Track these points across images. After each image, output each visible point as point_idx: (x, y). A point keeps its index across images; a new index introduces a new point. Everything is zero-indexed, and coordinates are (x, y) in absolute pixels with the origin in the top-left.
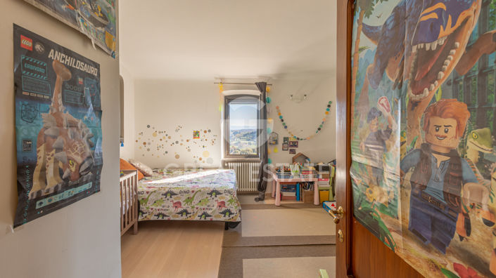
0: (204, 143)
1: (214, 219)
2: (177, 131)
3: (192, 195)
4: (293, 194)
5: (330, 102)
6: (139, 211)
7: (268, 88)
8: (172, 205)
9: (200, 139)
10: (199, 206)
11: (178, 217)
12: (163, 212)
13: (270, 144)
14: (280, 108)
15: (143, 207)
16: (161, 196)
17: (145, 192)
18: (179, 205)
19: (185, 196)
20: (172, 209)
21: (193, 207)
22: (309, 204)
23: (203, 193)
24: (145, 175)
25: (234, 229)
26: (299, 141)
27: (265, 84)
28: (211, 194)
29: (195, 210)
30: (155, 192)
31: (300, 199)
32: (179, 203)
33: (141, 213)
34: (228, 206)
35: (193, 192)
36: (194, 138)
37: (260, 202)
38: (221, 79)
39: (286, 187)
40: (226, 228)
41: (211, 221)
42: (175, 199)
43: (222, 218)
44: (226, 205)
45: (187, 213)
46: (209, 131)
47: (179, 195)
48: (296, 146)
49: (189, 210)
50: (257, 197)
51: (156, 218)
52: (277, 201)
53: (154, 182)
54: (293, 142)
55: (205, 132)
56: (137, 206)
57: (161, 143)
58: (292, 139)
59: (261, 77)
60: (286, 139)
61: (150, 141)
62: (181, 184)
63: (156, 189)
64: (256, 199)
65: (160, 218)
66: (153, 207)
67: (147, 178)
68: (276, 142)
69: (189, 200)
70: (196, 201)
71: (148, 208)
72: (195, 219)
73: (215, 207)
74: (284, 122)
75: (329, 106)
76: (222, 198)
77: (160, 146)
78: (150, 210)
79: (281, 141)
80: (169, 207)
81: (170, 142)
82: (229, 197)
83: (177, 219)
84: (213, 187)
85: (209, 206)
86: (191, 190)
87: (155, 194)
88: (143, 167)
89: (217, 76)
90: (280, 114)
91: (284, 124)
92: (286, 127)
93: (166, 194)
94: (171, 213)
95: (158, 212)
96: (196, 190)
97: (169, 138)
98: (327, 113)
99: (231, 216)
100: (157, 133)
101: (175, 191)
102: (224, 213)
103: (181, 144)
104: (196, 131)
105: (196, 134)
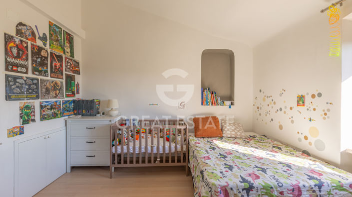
0: (312, 114)
2: (281, 95)
9: (306, 107)
36: (298, 105)
46: (320, 95)
55: (313, 96)
57: (268, 109)
61: (261, 106)
77: (268, 113)
97: (275, 103)
100: (266, 98)
103: (285, 112)
104: (300, 95)
105: (301, 100)
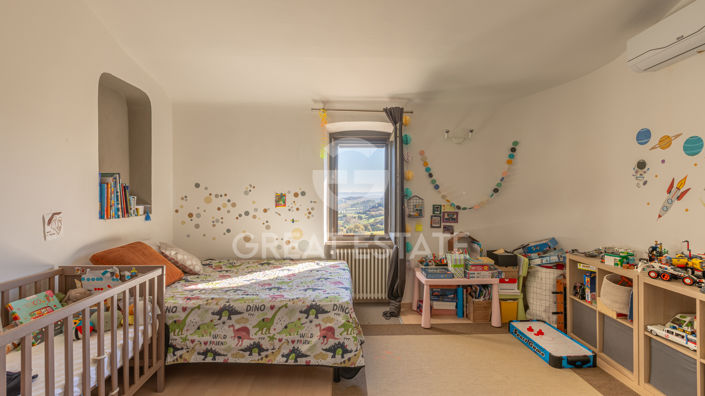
0: (294, 215)
1: (313, 362)
2: (246, 193)
3: (269, 315)
4: (451, 306)
5: (516, 143)
6: (168, 345)
7: (406, 118)
8: (230, 333)
9: (287, 208)
10: (284, 337)
11: (243, 357)
12: (214, 347)
13: (410, 216)
14: (427, 154)
15: (176, 338)
16: (209, 317)
17: (180, 309)
18: (244, 334)
19: (257, 317)
20: (232, 342)
21: (272, 338)
22: (482, 325)
23: (292, 311)
24: (187, 272)
25: (353, 381)
26: (461, 212)
27: (401, 111)
28: (307, 312)
29: (277, 346)
30: (199, 307)
31: (464, 315)
32: (246, 330)
33: (171, 350)
34: (340, 336)
35: (272, 308)
36: (276, 205)
37: (393, 321)
38: (325, 102)
39: (439, 293)
40: (337, 379)
41: (308, 365)
42: (238, 322)
43: (329, 361)
44: (337, 334)
45: (261, 349)
46: (303, 194)
47: (246, 315)
48: (455, 220)
49: (265, 344)
50: (387, 309)
51: (199, 359)
52: (424, 320)
53: (201, 286)
54: (449, 213)
55: (296, 195)
56: (164, 337)
57: (218, 215)
58: (448, 209)
59: (393, 98)
60: (436, 208)
61: (200, 211)
62: (250, 291)
63: (200, 302)
64: (385, 314)
65: (209, 359)
66: (196, 337)
67: (189, 278)
68: (420, 213)
69: (265, 324)
70: (278, 326)
71: (185, 339)
72: (275, 362)
73: (314, 340)
74: (434, 177)
75: (513, 150)
76: (330, 320)
77: (217, 221)
78: (189, 343)
79: (428, 212)
80: (225, 337)
81: (235, 212)
82: (341, 319)
83: (242, 361)
84: (311, 297)
85: (302, 336)
86: (268, 305)
87: (199, 312)
88: (182, 257)
89: (317, 98)
90: (426, 164)
91: (433, 182)
92: (437, 187)
93: (219, 313)
94: (229, 349)
95: (204, 348)
96: (278, 304)
97: (234, 205)
98: (509, 162)
99: (347, 356)
100: (213, 197)
101: (237, 306)
102: (333, 350)
103: (254, 217)
104: (279, 193)
105: (280, 199)
